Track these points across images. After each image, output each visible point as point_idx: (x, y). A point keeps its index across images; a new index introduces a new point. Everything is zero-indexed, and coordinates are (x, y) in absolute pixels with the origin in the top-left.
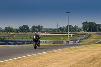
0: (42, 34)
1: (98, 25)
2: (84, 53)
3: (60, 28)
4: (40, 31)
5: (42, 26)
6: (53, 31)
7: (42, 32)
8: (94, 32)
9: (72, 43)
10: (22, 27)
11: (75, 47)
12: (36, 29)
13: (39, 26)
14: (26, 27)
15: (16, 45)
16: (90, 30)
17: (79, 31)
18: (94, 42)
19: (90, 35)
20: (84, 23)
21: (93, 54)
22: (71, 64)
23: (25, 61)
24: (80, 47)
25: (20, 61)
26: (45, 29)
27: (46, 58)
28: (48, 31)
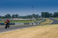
0: (18, 19)
1: (50, 14)
2: (41, 30)
3: (29, 16)
4: (17, 17)
5: (18, 15)
6: (24, 17)
7: (18, 18)
8: (48, 18)
9: (35, 24)
10: (7, 15)
11: (36, 27)
12: (15, 17)
13: (16, 15)
14: (9, 15)
15: (3, 26)
16: (45, 17)
17: (39, 18)
18: (47, 23)
19: (46, 20)
20: (42, 13)
21: (46, 30)
22: (33, 36)
23: (7, 34)
24: (39, 26)
25: (5, 34)
26: (19, 16)
27: (19, 33)
28: (21, 17)
